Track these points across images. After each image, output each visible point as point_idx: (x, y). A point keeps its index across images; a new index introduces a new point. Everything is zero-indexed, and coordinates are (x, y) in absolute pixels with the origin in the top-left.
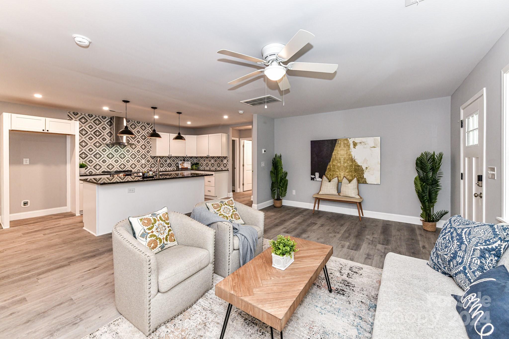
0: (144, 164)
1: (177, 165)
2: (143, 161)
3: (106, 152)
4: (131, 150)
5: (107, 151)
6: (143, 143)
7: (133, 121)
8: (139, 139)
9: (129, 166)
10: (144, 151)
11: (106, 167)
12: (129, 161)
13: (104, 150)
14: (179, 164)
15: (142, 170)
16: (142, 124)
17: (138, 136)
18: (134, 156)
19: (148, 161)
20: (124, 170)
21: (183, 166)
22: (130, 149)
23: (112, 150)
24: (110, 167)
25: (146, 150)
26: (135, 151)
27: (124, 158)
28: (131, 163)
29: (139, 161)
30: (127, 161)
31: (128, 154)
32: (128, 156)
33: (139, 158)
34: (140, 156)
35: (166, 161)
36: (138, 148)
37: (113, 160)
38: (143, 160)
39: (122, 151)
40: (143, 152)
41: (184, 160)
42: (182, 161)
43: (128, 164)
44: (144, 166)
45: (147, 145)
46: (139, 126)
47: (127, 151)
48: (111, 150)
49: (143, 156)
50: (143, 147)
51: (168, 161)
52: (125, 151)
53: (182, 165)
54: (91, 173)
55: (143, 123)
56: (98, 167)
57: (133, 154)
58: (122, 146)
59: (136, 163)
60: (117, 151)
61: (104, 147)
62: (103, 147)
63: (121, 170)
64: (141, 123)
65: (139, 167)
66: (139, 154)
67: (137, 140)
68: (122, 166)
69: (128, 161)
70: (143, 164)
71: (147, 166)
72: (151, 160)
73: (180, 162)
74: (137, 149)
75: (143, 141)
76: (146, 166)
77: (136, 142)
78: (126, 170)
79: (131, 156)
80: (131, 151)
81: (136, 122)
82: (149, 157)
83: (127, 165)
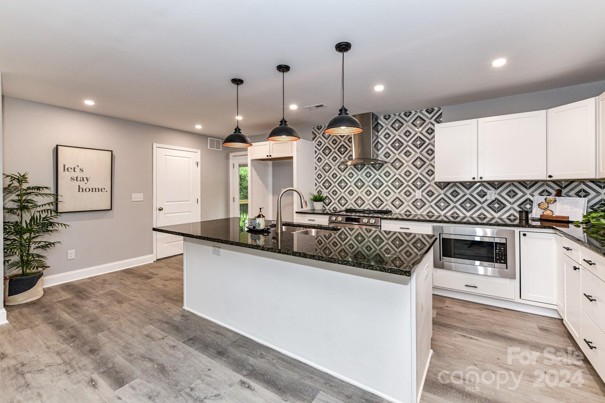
0: (421, 200)
1: (528, 206)
2: (418, 194)
3: (353, 178)
4: (393, 172)
5: (355, 175)
6: (418, 155)
7: (397, 114)
8: (410, 147)
9: (389, 203)
10: (418, 171)
11: (353, 202)
12: (390, 193)
13: (351, 175)
14: (535, 205)
15: (415, 211)
16: (415, 114)
17: (407, 142)
18: (398, 184)
19: (430, 194)
20: (380, 209)
21: (548, 213)
22: (391, 169)
23: (361, 175)
24: (359, 202)
25: (425, 169)
26: (400, 172)
27: (380, 187)
28: (393, 196)
29: (408, 194)
30: (385, 193)
31: (387, 179)
32: (387, 183)
33: (409, 186)
34: (410, 183)
35: (483, 194)
36: (408, 165)
37: (363, 190)
38: (417, 191)
39: (377, 174)
40: (418, 173)
41: (559, 194)
42: (550, 194)
43: (387, 198)
44: (419, 204)
45: (427, 159)
46: (409, 121)
47: (385, 174)
48: (359, 173)
49: (419, 183)
50: (418, 163)
51: (492, 195)
52: (382, 175)
53: (545, 209)
54: (335, 209)
55: (418, 111)
56: (343, 202)
57: (397, 178)
58: (377, 165)
59: (402, 196)
60: (368, 175)
61: (351, 171)
62: (349, 170)
63: (376, 208)
64: (413, 113)
65: (409, 205)
66: (408, 179)
67: (405, 151)
68: (378, 202)
69: (387, 193)
70: (417, 199)
71: (428, 204)
72: (437, 191)
73: (538, 199)
74: (404, 168)
75: (418, 151)
76: (425, 204)
77: (402, 154)
78: (384, 209)
79: (392, 184)
80: (392, 174)
81: (402, 115)
82: (432, 183)
83: (386, 200)
